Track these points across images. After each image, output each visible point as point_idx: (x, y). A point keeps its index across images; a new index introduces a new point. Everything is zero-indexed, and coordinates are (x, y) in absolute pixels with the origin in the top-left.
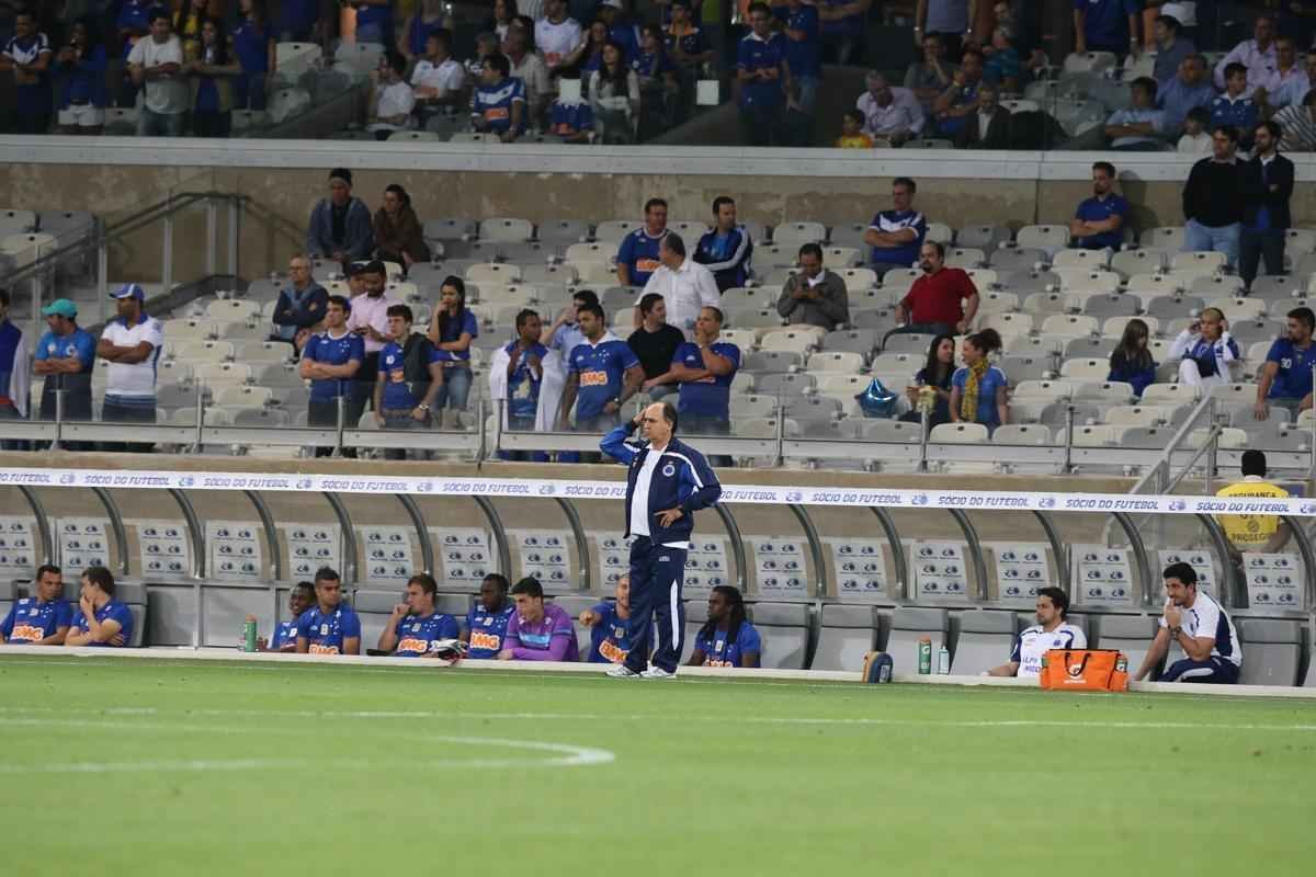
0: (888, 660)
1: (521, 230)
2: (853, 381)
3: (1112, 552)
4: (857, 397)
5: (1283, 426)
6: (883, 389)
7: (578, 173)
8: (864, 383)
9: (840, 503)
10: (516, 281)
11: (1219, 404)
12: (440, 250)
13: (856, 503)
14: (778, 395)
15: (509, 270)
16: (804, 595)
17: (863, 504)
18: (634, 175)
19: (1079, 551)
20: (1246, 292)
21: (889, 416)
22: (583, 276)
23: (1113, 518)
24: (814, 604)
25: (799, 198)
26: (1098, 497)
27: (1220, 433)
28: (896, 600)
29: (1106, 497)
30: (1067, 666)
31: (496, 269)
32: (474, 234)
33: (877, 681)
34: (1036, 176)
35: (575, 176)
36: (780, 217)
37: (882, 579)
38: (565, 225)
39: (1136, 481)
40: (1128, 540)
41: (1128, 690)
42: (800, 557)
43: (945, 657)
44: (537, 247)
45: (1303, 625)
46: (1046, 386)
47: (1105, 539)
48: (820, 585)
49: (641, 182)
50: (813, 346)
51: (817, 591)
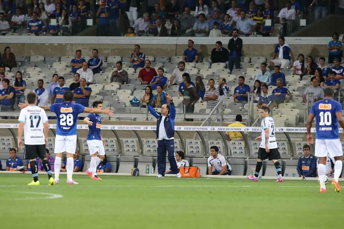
0: (138, 170)
1: (41, 58)
2: (129, 97)
3: (196, 141)
4: (130, 101)
5: (240, 108)
6: (137, 99)
7: (56, 43)
8: (132, 98)
9: (125, 129)
10: (40, 72)
11: (223, 102)
12: (20, 64)
13: (129, 129)
14: (109, 101)
15: (38, 69)
16: (116, 153)
17: (131, 129)
18: (71, 44)
19: (188, 141)
20: (231, 73)
21: (138, 106)
22: (58, 70)
23: (196, 132)
24: (118, 156)
25: (114, 50)
26: (192, 127)
27: (224, 110)
28: (140, 154)
29: (194, 127)
30: (184, 171)
31: (34, 69)
32: (29, 60)
33: (135, 175)
34: (176, 43)
35: (55, 44)
36: (109, 54)
37: (136, 149)
38: (53, 57)
39: (202, 123)
40: (200, 138)
41: (200, 177)
42: (115, 143)
43: (153, 169)
44: (45, 63)
45: (246, 159)
46: (179, 98)
47: (194, 138)
48: (120, 151)
49: (72, 45)
50: (118, 88)
51: (119, 152)
